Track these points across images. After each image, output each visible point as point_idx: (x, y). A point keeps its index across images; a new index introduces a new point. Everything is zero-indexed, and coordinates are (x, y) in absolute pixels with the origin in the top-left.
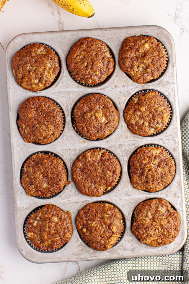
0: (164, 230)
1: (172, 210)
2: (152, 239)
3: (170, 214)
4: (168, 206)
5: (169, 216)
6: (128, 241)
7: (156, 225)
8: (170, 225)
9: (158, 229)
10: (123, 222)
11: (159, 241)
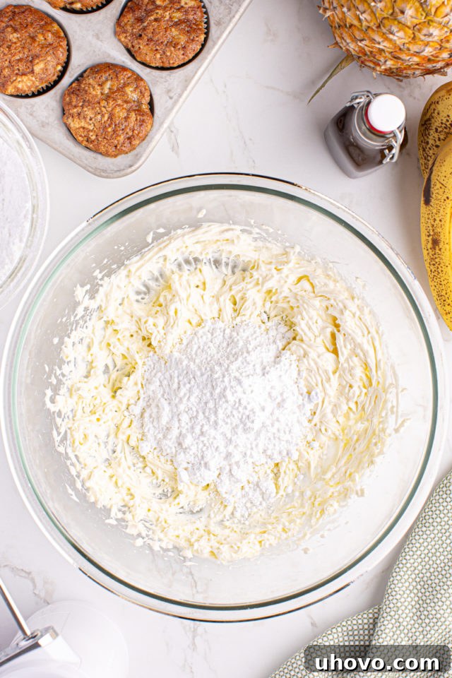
0: (112, 123)
1: (145, 107)
2: (83, 124)
3: (138, 110)
4: (144, 96)
5: (135, 110)
6: (47, 106)
7: (104, 107)
8: (126, 124)
9: (103, 116)
10: (60, 71)
11: (91, 134)
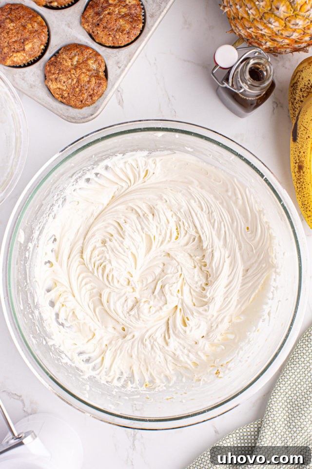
0: (79, 85)
1: (102, 74)
2: (59, 86)
3: (97, 76)
4: (101, 66)
5: (95, 76)
7: (74, 74)
8: (89, 86)
10: (43, 49)
